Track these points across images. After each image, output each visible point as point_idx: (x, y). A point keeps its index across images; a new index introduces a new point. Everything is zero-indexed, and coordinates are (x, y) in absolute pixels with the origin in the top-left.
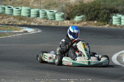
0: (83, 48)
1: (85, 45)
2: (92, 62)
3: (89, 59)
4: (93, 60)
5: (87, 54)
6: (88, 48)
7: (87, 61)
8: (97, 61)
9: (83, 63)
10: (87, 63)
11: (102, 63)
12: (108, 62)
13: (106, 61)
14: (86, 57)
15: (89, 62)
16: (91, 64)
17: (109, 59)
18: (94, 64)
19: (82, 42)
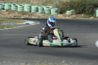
0: (58, 34)
1: (59, 31)
2: (64, 43)
3: (62, 42)
4: (65, 42)
5: (60, 38)
6: (62, 34)
7: (61, 43)
8: (68, 43)
9: (58, 45)
10: (61, 44)
11: (71, 44)
12: (76, 44)
13: (74, 43)
14: (60, 40)
15: (62, 44)
16: (64, 45)
17: (77, 42)
18: (66, 45)
19: (57, 29)
